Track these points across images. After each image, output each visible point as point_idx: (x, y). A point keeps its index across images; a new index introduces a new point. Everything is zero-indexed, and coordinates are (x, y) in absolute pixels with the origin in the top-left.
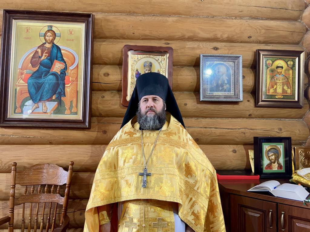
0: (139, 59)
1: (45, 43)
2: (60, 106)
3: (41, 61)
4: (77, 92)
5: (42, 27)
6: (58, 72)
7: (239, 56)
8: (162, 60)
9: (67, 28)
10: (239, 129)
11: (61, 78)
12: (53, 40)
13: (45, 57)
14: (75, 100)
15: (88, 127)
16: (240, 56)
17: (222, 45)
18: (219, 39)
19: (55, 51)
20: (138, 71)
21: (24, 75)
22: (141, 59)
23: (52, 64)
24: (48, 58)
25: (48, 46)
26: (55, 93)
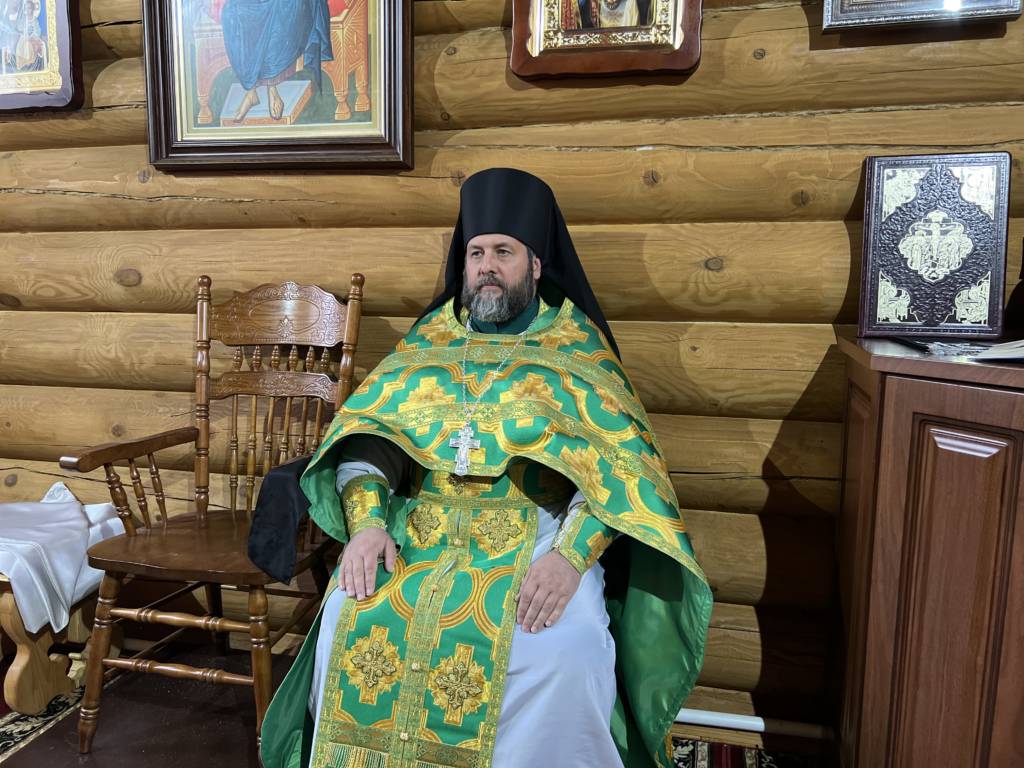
4: (368, 37)
14: (362, 68)
15: (402, 160)
26: (301, 51)
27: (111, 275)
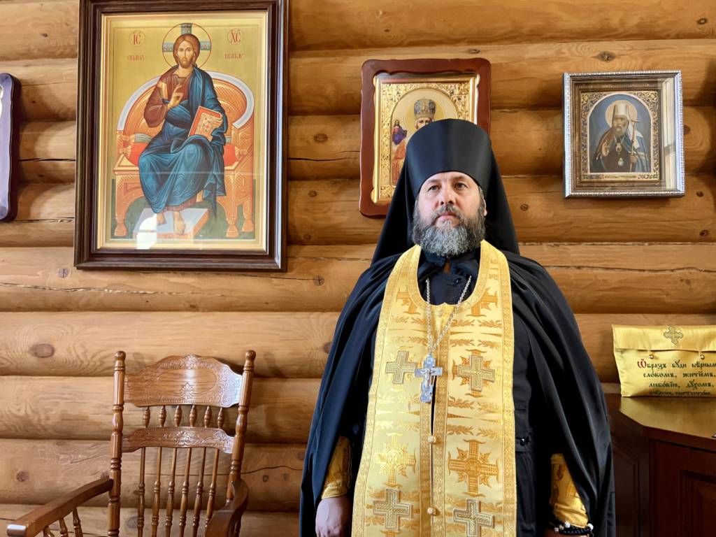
0: (402, 93)
1: (176, 67)
2: (214, 217)
3: (168, 112)
4: (253, 182)
5: (169, 29)
6: (206, 135)
7: (675, 72)
8: (461, 94)
9: (227, 28)
10: (672, 271)
11: (214, 150)
12: (194, 59)
13: (175, 101)
14: (248, 202)
15: (280, 267)
16: (676, 74)
17: (624, 47)
18: (615, 30)
19: (199, 83)
20: (398, 125)
21: (130, 147)
22: (406, 94)
23: (193, 118)
24: (184, 102)
25: (182, 72)
26: (201, 188)
27: (27, 349)
